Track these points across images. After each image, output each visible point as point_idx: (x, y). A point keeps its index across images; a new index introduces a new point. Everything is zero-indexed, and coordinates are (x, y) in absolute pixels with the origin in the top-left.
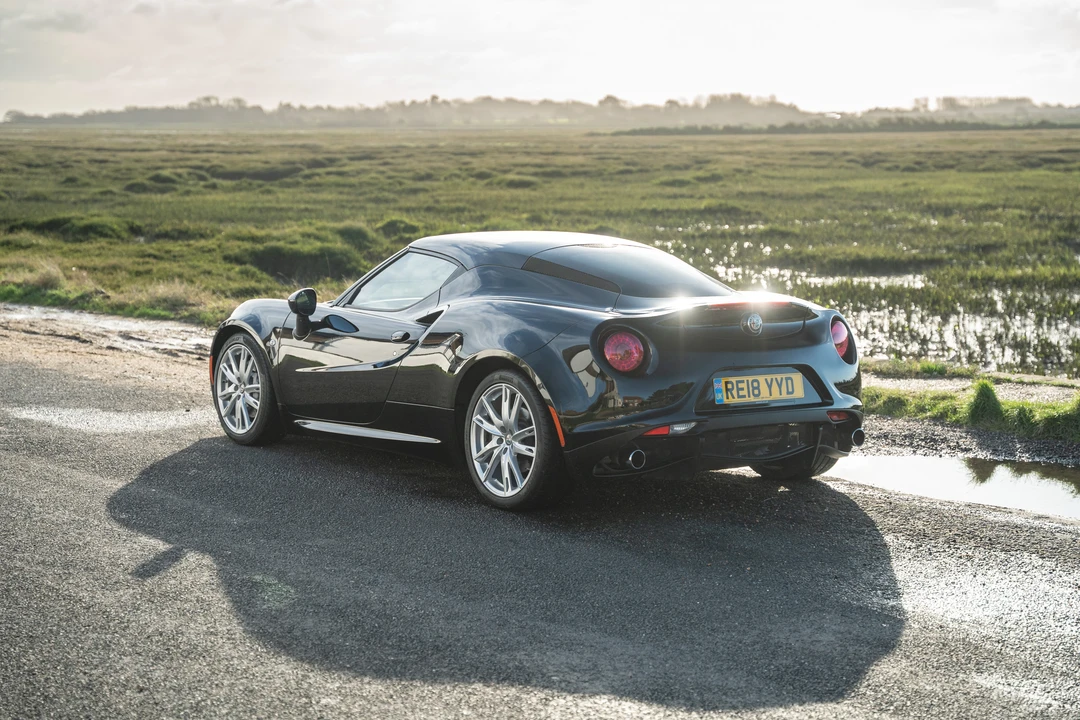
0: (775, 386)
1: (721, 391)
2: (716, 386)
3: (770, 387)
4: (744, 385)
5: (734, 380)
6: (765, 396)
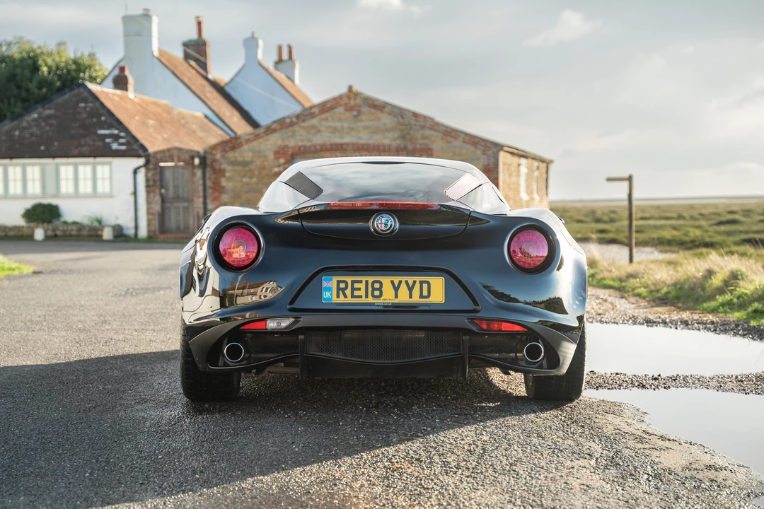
0: (403, 288)
1: (330, 289)
2: (325, 284)
3: (396, 289)
4: (362, 286)
5: (349, 279)
6: (388, 297)
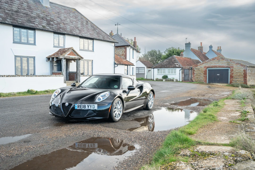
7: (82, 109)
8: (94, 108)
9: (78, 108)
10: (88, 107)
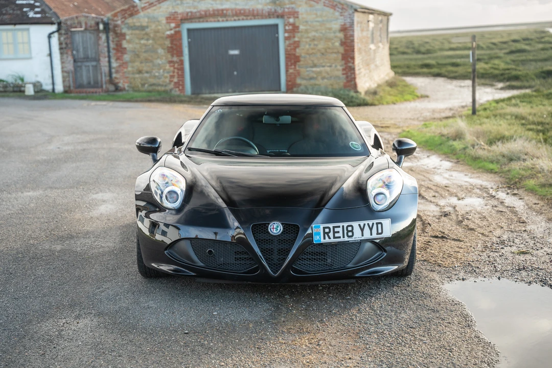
7: (342, 239)
8: (381, 233)
9: (327, 240)
10: (362, 230)
